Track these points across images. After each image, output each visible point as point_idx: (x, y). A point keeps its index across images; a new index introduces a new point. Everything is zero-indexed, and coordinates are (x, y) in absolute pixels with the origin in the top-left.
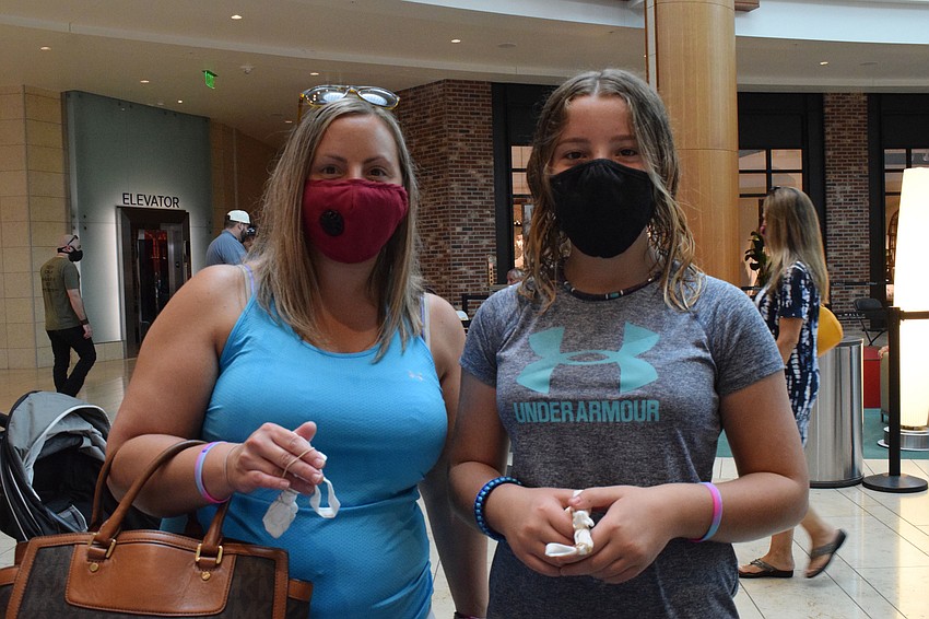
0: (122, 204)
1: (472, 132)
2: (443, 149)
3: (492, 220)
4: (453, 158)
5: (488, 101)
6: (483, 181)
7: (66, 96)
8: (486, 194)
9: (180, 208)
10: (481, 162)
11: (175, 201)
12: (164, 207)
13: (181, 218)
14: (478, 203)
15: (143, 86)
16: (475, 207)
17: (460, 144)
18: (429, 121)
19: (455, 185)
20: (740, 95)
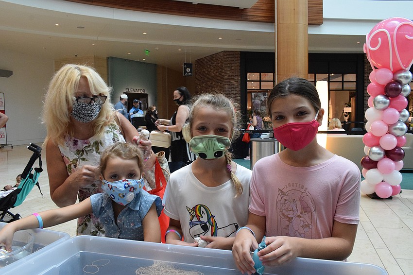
0: (125, 92)
1: (233, 68)
2: (223, 74)
3: (239, 98)
4: (226, 77)
5: (239, 57)
6: (237, 84)
7: (108, 58)
8: (237, 89)
9: (146, 93)
10: (236, 78)
11: (144, 90)
12: (140, 92)
13: (146, 96)
14: (234, 92)
15: (129, 55)
16: (233, 93)
17: (228, 72)
18: (219, 65)
19: (226, 86)
20: (309, 54)
